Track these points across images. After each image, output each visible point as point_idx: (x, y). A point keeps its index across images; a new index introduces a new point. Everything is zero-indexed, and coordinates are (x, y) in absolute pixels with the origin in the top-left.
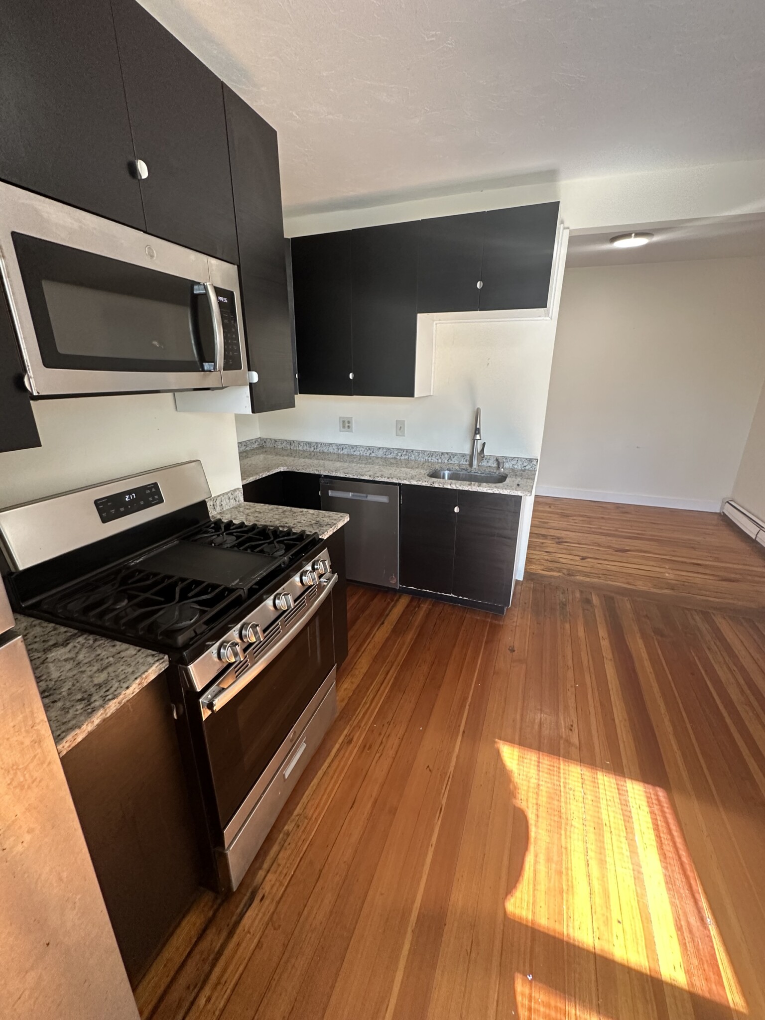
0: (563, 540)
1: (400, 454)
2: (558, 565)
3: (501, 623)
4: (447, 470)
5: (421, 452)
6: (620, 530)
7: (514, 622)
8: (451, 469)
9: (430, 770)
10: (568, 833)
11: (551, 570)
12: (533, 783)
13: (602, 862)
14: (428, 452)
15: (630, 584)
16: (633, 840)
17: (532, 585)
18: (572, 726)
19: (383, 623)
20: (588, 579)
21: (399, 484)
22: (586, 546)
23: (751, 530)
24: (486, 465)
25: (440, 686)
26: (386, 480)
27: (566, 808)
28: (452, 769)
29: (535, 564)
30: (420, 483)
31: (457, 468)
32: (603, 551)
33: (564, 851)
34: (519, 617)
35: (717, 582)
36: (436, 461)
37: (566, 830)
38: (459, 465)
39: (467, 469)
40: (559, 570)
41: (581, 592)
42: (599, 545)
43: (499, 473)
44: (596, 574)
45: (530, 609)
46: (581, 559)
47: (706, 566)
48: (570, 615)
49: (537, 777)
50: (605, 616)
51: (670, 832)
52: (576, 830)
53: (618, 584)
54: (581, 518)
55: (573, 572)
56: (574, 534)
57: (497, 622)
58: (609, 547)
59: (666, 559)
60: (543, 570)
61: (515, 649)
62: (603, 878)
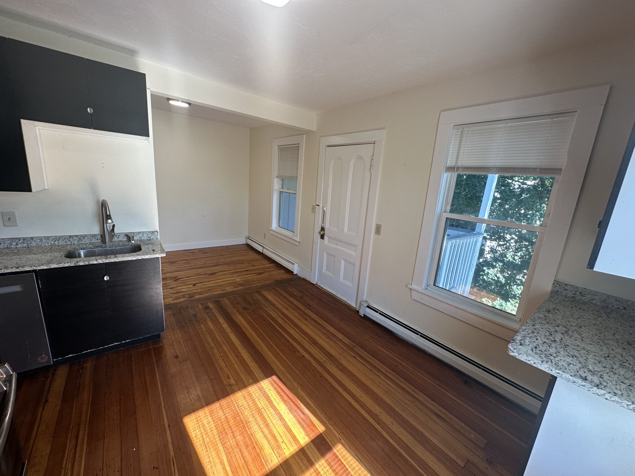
0: (178, 278)
1: (14, 243)
2: (180, 294)
3: (161, 345)
4: (82, 249)
5: (43, 238)
6: (206, 263)
7: (170, 339)
8: (85, 248)
9: (157, 468)
10: (249, 427)
11: (180, 298)
12: (223, 419)
13: (267, 425)
14: (53, 237)
15: (224, 290)
16: (274, 405)
17: (171, 312)
18: (228, 376)
19: (46, 401)
20: (202, 296)
21: (35, 271)
22: (193, 278)
23: (260, 249)
24: (117, 240)
25: (135, 412)
26: (14, 270)
27: (243, 416)
28: (172, 453)
29: (167, 298)
30: (61, 265)
31: (91, 246)
32: (203, 277)
33: (251, 436)
34: (172, 334)
35: (256, 276)
36: (65, 243)
37: (248, 426)
38: (92, 244)
39: (102, 246)
40: (184, 296)
41: (201, 304)
42: (200, 275)
43: (132, 245)
44: (205, 291)
45: (176, 327)
46: (193, 286)
47: (251, 270)
48: (201, 319)
49: (223, 414)
50: (219, 312)
51: (283, 391)
52: (252, 422)
53: (218, 292)
54: (183, 262)
55: (192, 294)
56: (183, 272)
57: (158, 346)
58: (206, 274)
59: (234, 272)
60: (174, 300)
61: (178, 355)
62: (270, 431)
